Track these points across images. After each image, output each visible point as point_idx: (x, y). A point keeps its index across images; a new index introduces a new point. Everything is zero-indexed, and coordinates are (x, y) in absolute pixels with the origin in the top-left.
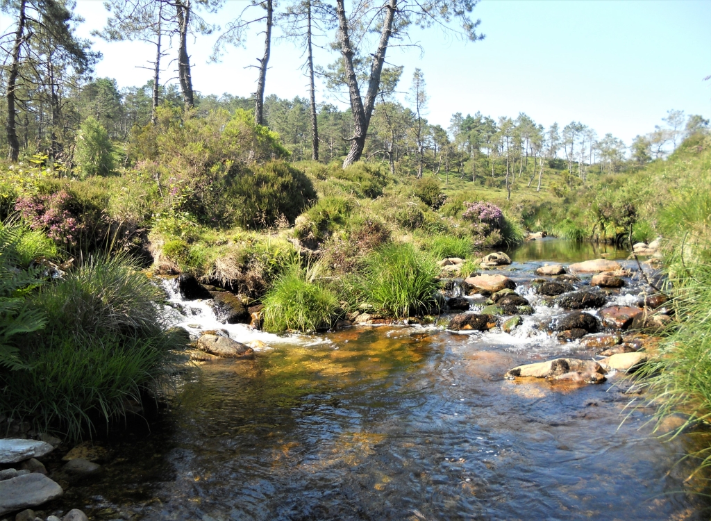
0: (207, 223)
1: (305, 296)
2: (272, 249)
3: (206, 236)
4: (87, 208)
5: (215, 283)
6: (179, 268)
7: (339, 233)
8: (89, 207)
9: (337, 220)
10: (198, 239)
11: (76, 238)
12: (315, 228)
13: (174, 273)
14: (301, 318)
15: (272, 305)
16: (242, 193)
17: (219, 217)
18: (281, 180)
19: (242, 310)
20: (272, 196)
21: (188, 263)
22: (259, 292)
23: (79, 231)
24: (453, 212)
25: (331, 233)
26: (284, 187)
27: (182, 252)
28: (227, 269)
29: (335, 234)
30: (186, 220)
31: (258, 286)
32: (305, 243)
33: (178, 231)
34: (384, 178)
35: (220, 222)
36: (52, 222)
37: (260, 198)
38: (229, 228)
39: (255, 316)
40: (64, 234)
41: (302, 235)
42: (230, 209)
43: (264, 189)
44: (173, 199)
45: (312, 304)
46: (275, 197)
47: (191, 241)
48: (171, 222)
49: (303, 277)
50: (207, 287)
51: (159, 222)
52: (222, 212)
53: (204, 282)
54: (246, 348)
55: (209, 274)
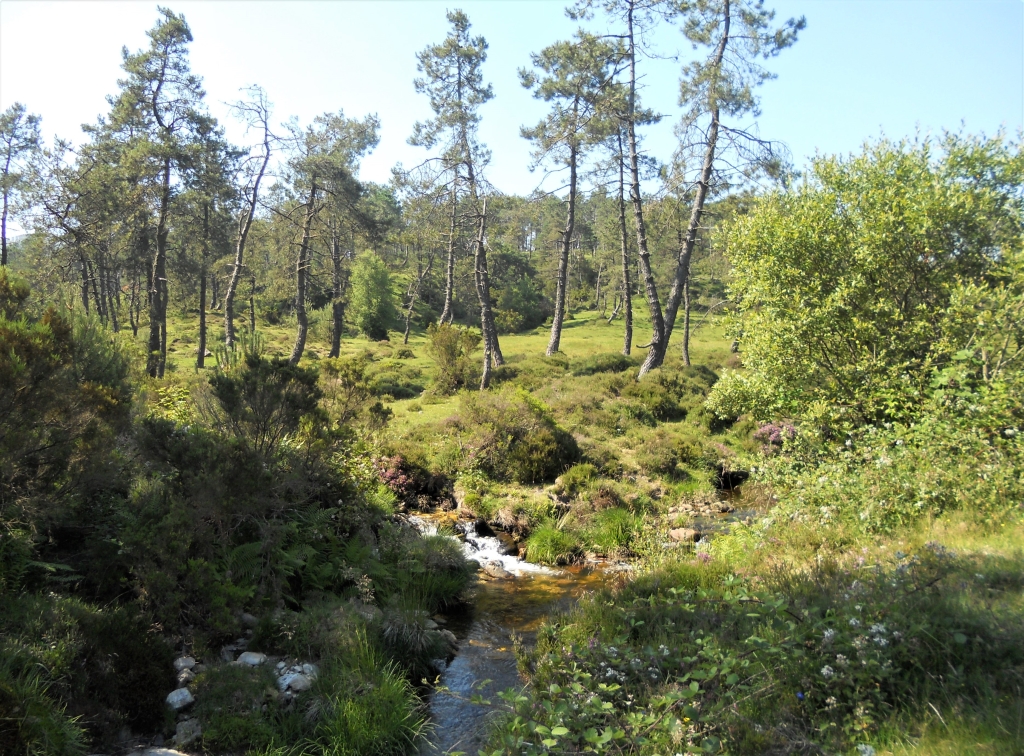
0: (495, 478)
1: (552, 541)
2: (536, 504)
3: (493, 489)
4: (414, 467)
5: (498, 525)
6: (475, 514)
7: (582, 494)
8: (415, 467)
9: (583, 484)
10: (487, 492)
11: (406, 489)
12: (567, 489)
13: (471, 517)
14: (549, 555)
15: (532, 546)
16: (519, 459)
17: (503, 474)
18: (547, 448)
19: (513, 547)
20: (540, 461)
21: (480, 510)
22: (526, 534)
23: (410, 484)
24: (745, 431)
25: (578, 493)
26: (550, 453)
27: (476, 503)
28: (505, 517)
29: (580, 494)
30: (480, 478)
31: (525, 529)
32: (561, 499)
33: (474, 487)
34: (681, 387)
35: (503, 478)
36: (392, 478)
37: (531, 462)
38: (509, 482)
39: (522, 551)
40: (400, 486)
41: (558, 493)
42: (510, 470)
43: (535, 456)
44: (470, 460)
45: (557, 546)
46: (543, 461)
47: (482, 494)
48: (469, 479)
49: (554, 526)
50: (493, 528)
51: (462, 478)
52: (506, 471)
53: (491, 524)
54: (510, 574)
55: (494, 520)
